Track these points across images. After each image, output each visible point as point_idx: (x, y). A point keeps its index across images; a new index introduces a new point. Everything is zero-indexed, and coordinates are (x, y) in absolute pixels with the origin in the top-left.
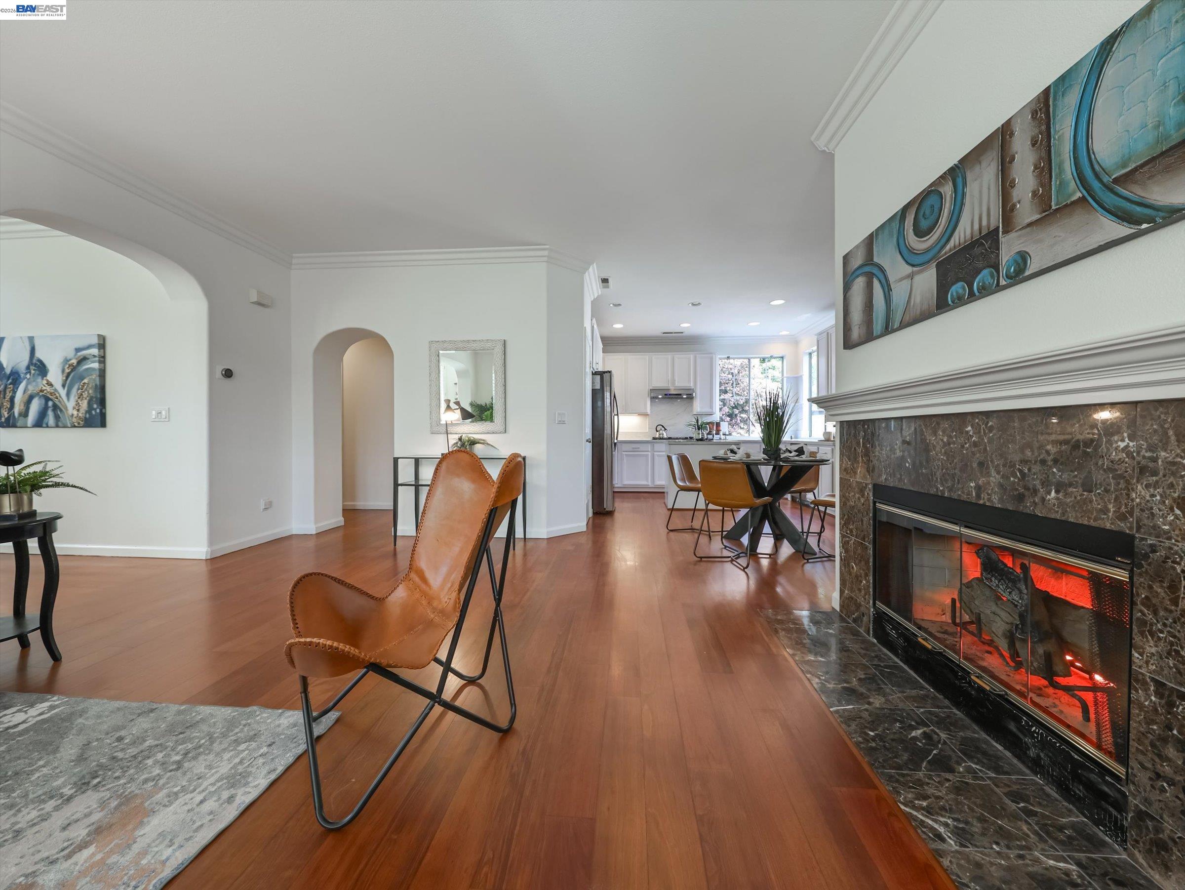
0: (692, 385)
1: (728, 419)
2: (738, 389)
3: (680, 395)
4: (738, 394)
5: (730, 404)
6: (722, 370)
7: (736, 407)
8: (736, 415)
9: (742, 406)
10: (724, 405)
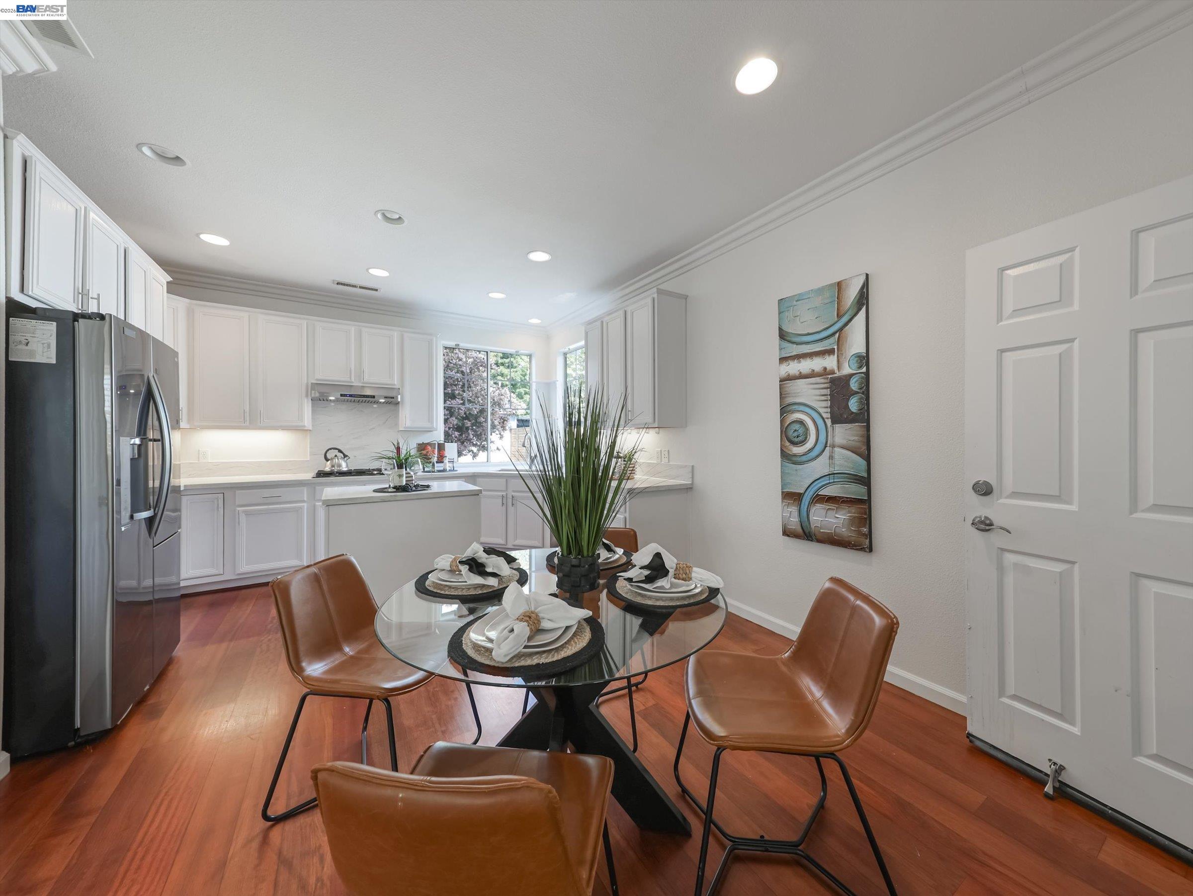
0: (396, 382)
1: (457, 434)
2: (471, 394)
3: (374, 397)
4: (470, 401)
5: (459, 414)
6: (448, 366)
7: (467, 418)
8: (467, 428)
9: (476, 417)
10: (451, 414)
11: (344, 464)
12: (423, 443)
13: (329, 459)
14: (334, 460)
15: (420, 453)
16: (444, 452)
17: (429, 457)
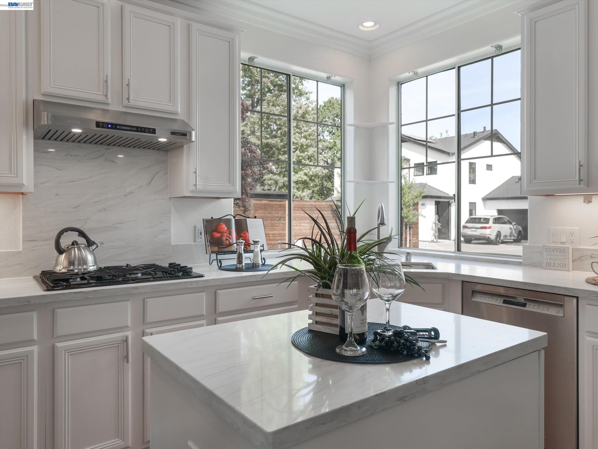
11: (90, 258)
12: (212, 218)
13: (64, 250)
14: (72, 252)
15: (211, 237)
16: (247, 234)
17: (225, 242)
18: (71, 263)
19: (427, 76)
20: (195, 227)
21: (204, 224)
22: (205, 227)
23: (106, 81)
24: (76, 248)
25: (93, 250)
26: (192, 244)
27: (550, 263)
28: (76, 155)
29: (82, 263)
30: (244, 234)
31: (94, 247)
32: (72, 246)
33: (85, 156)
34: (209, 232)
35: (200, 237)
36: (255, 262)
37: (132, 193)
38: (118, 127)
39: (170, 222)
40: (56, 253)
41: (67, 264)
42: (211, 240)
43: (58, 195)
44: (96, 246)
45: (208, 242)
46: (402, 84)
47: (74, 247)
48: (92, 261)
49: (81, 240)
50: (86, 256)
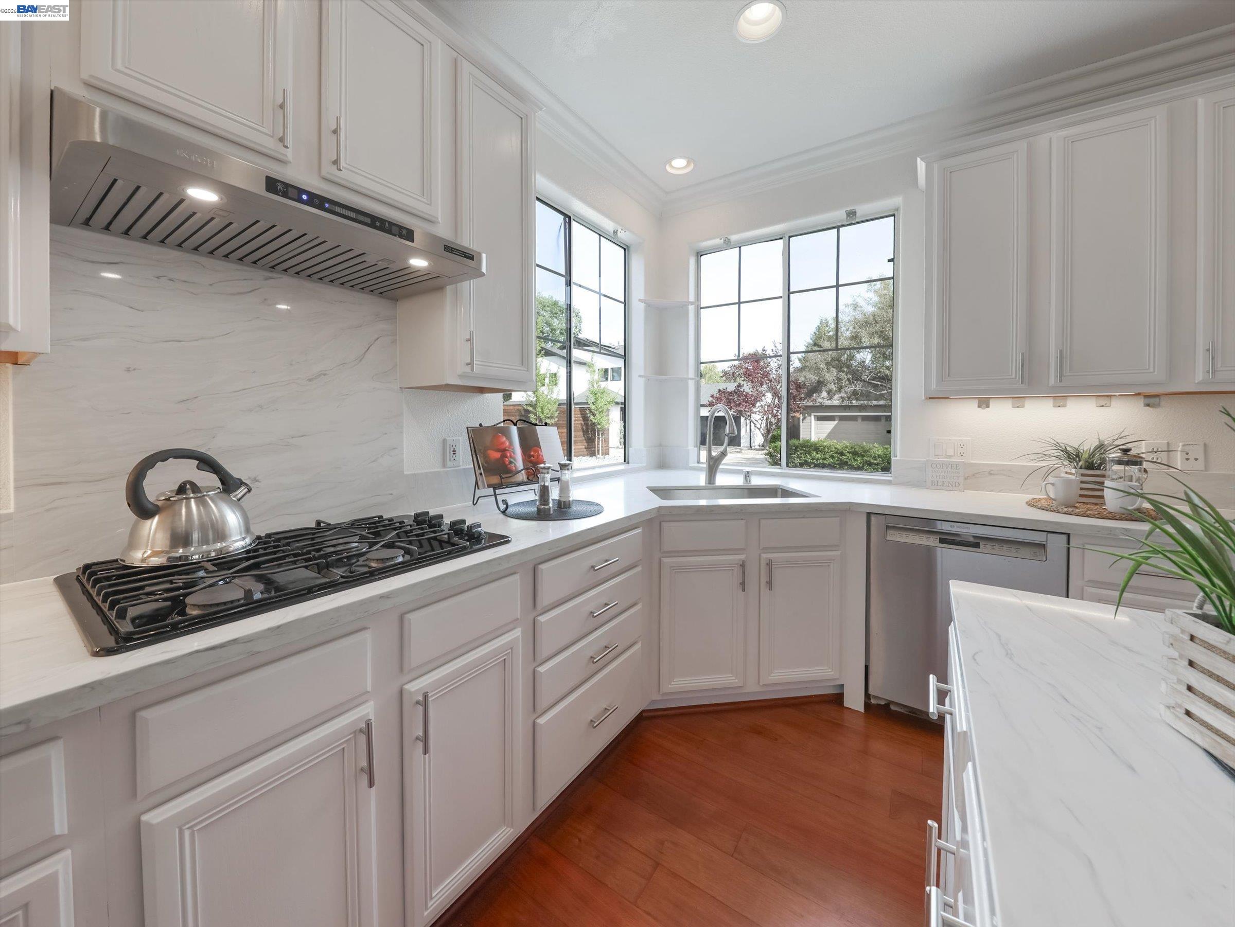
11: (232, 519)
12: (481, 425)
13: (157, 506)
14: (181, 509)
15: (484, 459)
16: (540, 452)
17: (509, 466)
18: (181, 539)
19: (740, 247)
20: (444, 441)
21: (470, 436)
22: (471, 442)
23: (282, 106)
24: (193, 500)
25: (239, 500)
26: (438, 472)
27: (937, 481)
28: (185, 282)
29: (211, 536)
30: (537, 451)
31: (242, 491)
32: (180, 496)
33: (211, 285)
34: (480, 450)
35: (452, 459)
36: (563, 499)
37: (325, 375)
38: (327, 205)
39: (402, 432)
40: (131, 516)
41: (168, 542)
42: (486, 465)
43: (134, 369)
44: (246, 490)
45: (480, 468)
46: (701, 256)
47: (185, 498)
48: (240, 527)
49: (208, 480)
50: (223, 517)
